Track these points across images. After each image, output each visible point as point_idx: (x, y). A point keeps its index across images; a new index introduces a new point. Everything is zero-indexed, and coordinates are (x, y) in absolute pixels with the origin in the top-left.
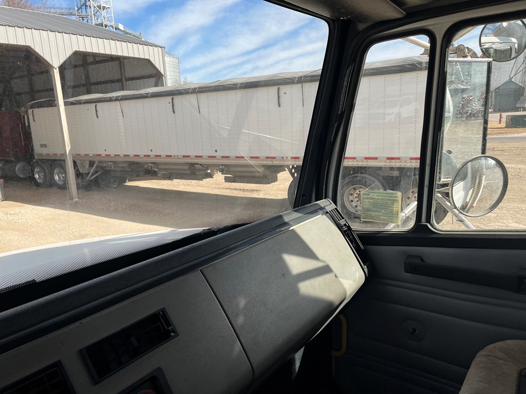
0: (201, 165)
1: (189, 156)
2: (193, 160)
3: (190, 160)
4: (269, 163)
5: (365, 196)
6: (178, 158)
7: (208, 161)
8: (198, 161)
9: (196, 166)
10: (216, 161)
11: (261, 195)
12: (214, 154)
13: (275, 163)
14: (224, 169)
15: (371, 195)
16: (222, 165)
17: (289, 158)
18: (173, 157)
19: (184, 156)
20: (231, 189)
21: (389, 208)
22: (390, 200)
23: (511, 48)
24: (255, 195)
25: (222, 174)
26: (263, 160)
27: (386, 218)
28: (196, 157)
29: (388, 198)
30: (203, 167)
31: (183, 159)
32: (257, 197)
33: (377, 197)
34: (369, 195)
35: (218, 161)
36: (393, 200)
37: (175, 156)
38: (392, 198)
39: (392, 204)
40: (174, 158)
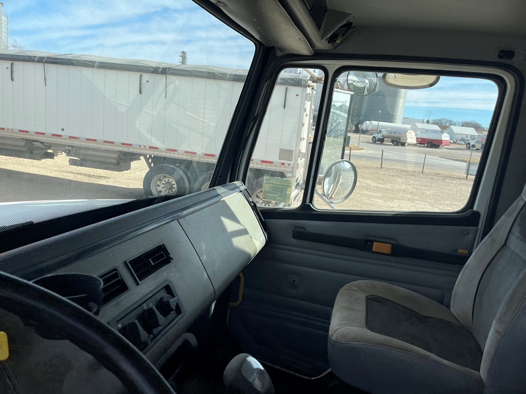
0: (41, 142)
1: (27, 132)
2: (32, 137)
3: (28, 136)
4: (125, 149)
5: (267, 182)
6: (13, 133)
7: (51, 139)
8: (38, 138)
9: (35, 143)
10: (61, 141)
11: (110, 183)
12: (60, 133)
13: (131, 150)
14: (70, 150)
15: (272, 181)
16: (68, 146)
17: (148, 147)
18: (6, 130)
19: (20, 131)
20: (74, 173)
21: (284, 192)
22: (285, 185)
23: (365, 87)
24: (103, 182)
25: (67, 155)
26: (118, 146)
27: (281, 199)
28: (36, 133)
29: (284, 184)
30: (44, 145)
31: (19, 134)
32: (106, 183)
33: (276, 183)
34: (270, 181)
35: (64, 141)
36: (288, 186)
37: (8, 129)
38: (287, 184)
39: (287, 188)
40: (7, 132)
